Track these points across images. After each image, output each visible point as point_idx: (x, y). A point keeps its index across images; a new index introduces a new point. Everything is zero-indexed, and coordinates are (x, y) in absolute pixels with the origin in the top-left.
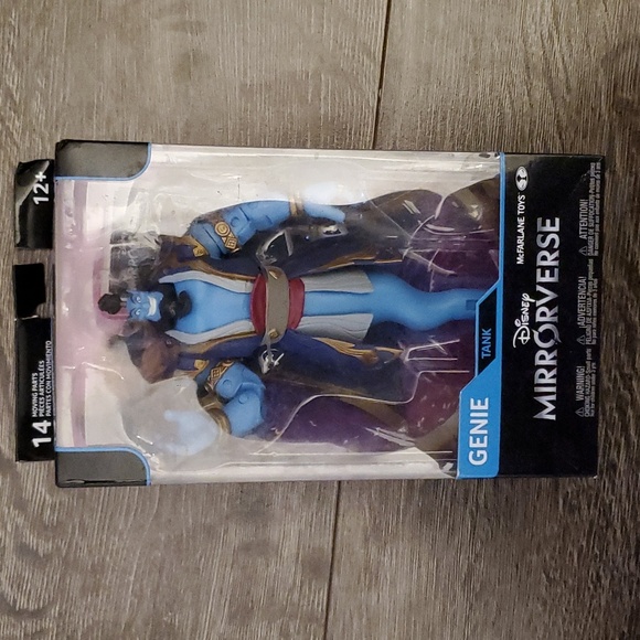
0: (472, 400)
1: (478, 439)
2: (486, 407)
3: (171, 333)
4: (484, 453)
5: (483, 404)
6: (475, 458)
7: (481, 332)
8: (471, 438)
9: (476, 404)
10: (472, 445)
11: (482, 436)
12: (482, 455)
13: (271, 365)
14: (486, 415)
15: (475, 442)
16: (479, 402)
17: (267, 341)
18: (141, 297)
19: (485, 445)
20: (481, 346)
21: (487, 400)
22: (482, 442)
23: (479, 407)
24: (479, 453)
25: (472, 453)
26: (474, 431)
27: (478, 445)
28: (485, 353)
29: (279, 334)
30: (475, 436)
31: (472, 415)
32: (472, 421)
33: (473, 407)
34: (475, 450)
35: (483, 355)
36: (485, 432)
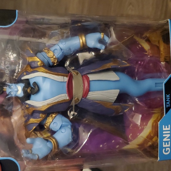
0: (164, 126)
1: (166, 143)
2: (169, 129)
3: (28, 102)
4: (169, 149)
5: (168, 127)
6: (165, 152)
7: (166, 96)
8: (164, 143)
9: (165, 128)
10: (164, 146)
11: (168, 142)
12: (168, 150)
13: (74, 115)
14: (169, 132)
15: (165, 144)
16: (166, 126)
17: (73, 103)
18: (13, 86)
19: (169, 145)
20: (166, 102)
21: (169, 125)
22: (168, 144)
23: (166, 129)
24: (167, 149)
25: (164, 149)
26: (165, 140)
27: (167, 146)
28: (168, 105)
29: (79, 100)
30: (165, 142)
31: (164, 132)
32: (164, 135)
33: (164, 129)
34: (165, 148)
35: (167, 106)
36: (169, 140)
